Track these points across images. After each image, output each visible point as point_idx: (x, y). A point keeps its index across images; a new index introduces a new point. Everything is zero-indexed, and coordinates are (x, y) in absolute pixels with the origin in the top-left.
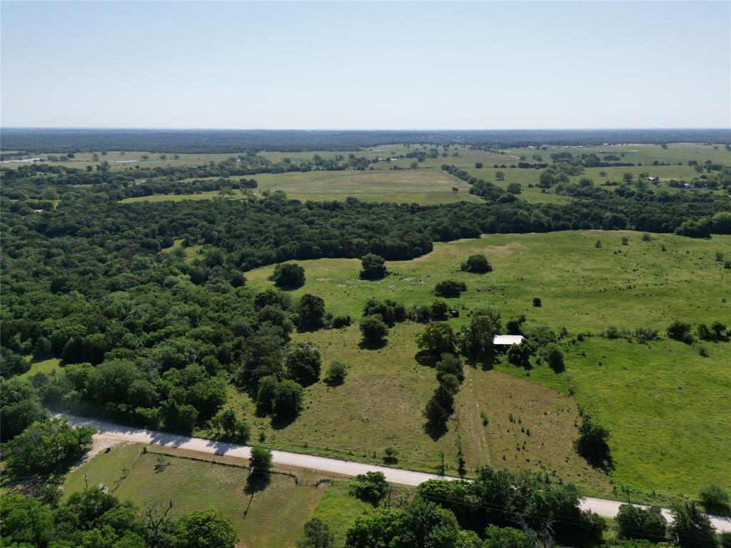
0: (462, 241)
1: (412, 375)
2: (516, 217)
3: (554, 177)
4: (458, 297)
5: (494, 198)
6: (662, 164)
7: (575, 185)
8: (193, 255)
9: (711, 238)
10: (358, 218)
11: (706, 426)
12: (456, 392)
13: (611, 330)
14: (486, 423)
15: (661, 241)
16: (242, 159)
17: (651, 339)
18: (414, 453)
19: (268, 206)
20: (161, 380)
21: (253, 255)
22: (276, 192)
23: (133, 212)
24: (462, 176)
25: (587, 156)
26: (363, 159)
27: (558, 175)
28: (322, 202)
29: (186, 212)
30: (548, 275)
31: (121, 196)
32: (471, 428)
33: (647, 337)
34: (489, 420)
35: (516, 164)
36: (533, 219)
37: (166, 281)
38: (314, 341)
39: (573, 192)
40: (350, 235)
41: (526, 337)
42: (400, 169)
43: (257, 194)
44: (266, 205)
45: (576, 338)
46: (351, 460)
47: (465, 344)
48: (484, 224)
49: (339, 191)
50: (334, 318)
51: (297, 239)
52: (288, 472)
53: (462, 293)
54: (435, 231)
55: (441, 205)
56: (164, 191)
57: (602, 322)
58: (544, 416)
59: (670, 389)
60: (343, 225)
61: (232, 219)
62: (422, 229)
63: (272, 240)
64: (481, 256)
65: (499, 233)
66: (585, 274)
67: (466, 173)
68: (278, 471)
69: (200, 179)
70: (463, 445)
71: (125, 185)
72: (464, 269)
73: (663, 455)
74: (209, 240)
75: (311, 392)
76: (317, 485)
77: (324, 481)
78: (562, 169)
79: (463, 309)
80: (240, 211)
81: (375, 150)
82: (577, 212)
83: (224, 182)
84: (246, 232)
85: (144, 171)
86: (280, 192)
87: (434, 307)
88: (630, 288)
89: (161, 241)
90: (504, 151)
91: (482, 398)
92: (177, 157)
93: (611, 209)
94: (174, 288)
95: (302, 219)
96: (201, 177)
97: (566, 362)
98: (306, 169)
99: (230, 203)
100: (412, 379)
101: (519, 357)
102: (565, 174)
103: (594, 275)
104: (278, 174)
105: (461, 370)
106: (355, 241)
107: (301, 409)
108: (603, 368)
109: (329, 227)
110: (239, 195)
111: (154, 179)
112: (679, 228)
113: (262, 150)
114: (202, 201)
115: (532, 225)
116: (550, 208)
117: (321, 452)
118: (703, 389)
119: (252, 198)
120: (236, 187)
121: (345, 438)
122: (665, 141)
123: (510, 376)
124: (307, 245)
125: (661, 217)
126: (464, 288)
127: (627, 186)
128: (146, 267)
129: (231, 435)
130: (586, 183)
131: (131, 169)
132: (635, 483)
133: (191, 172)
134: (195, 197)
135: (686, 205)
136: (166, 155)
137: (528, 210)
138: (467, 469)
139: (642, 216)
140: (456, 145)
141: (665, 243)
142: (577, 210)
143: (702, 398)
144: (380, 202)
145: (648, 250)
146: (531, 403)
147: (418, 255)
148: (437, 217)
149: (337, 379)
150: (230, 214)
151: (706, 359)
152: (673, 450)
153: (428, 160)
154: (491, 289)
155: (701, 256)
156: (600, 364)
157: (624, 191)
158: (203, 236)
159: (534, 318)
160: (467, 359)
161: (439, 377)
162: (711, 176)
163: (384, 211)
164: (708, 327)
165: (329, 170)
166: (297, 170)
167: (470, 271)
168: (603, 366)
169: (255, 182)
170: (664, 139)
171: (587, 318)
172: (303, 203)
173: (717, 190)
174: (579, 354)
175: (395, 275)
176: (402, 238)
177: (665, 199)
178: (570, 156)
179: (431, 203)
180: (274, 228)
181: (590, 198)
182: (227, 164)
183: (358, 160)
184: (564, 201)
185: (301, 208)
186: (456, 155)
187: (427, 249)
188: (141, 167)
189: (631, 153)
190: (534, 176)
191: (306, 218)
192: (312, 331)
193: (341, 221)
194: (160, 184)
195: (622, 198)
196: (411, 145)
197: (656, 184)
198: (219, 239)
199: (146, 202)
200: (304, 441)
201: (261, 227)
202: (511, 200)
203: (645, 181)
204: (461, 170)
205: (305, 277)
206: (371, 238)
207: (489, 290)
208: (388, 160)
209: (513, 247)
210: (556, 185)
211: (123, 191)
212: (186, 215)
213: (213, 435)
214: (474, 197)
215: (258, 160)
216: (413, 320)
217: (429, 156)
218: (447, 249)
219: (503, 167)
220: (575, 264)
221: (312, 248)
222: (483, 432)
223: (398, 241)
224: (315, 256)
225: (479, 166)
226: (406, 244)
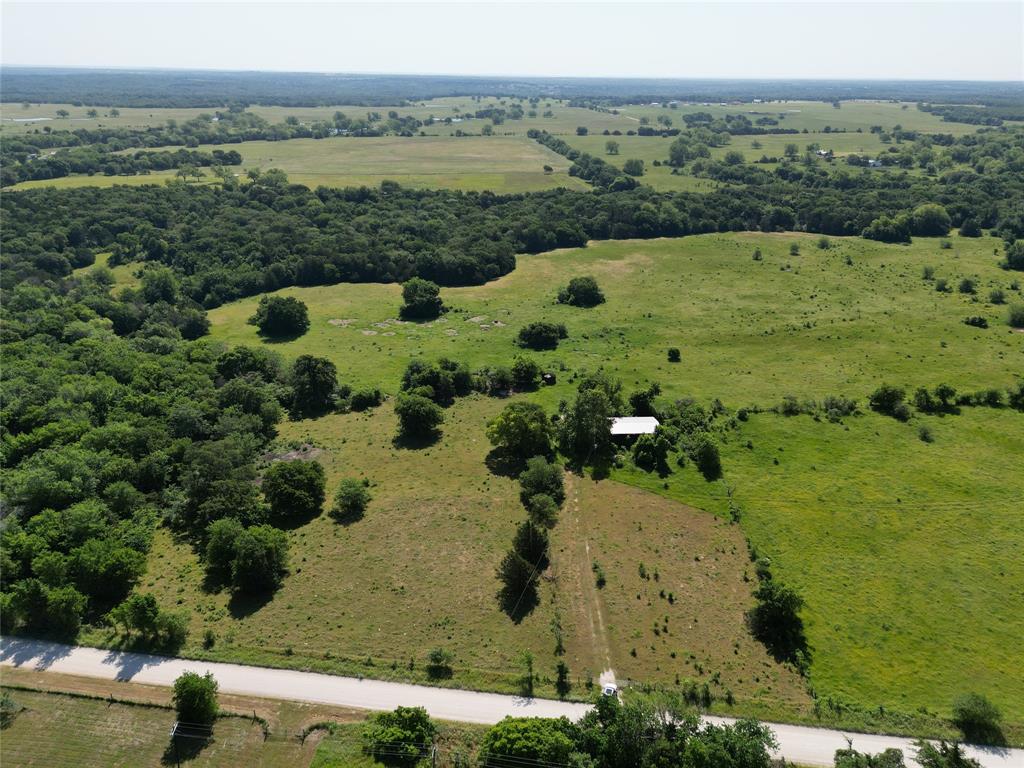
0: (559, 251)
1: (480, 497)
2: (637, 213)
3: (690, 149)
4: (554, 349)
5: (605, 182)
6: (836, 131)
7: (720, 162)
8: (127, 279)
9: (910, 242)
10: (398, 216)
11: (947, 570)
12: (551, 524)
13: (787, 401)
14: (601, 583)
15: (844, 249)
16: (221, 117)
17: (847, 414)
18: (481, 652)
19: (255, 195)
20: (22, 535)
21: (224, 280)
22: (271, 171)
23: (26, 207)
24: (558, 147)
25: (733, 118)
26: (410, 118)
27: (695, 146)
28: (343, 189)
29: (116, 207)
30: (689, 309)
31: (13, 178)
32: (578, 594)
33: (841, 411)
34: (607, 577)
35: (636, 130)
36: (662, 216)
37: (66, 332)
38: (316, 437)
39: (717, 173)
40: (385, 244)
41: (660, 419)
42: (465, 135)
43: (240, 175)
44: (251, 194)
45: (735, 416)
46: (370, 677)
47: (566, 437)
48: (592, 225)
49: (371, 170)
50: (354, 394)
51: (299, 252)
52: (250, 713)
53: (560, 341)
54: (520, 237)
55: (528, 194)
56: (87, 169)
57: (771, 387)
58: (694, 564)
59: (883, 502)
60: (375, 228)
61: (194, 218)
62: (499, 233)
63: (258, 254)
64: (588, 280)
65: (615, 238)
66: (743, 304)
67: (563, 143)
68: (234, 711)
69: (148, 150)
70: (565, 632)
71: (22, 159)
72: (562, 299)
73: (887, 629)
74: (155, 254)
75: (305, 540)
76: (302, 739)
77: (317, 727)
78: (699, 136)
79: (563, 369)
80: (208, 204)
81: (428, 104)
82: (725, 204)
83: (187, 155)
84: (215, 240)
85: (56, 136)
86: (275, 172)
87: (517, 370)
88: (809, 327)
89: (72, 255)
90: (618, 110)
91: (595, 534)
92: (115, 113)
93: (773, 200)
94: (76, 346)
95: (310, 217)
96: (152, 146)
97: (723, 461)
98: (321, 134)
99: (192, 190)
100: (479, 504)
101: (651, 456)
102: (705, 146)
103: (754, 306)
104: (277, 143)
105: (559, 484)
106: (394, 254)
107: (284, 573)
108: (780, 469)
109: (352, 230)
110: (209, 177)
111: (72, 150)
112: (868, 229)
113: (255, 103)
114: (146, 188)
115: (661, 226)
116: (686, 199)
117: (317, 662)
118: (933, 501)
119: (229, 183)
120: (206, 163)
121: (361, 629)
122: (837, 97)
123: (636, 490)
124: (314, 262)
125: (842, 211)
126: (562, 333)
127: (792, 164)
128: (36, 305)
129: (152, 636)
130: (734, 159)
131: (37, 132)
132: (847, 688)
133: (135, 138)
134: (137, 180)
135: (875, 192)
136: (99, 109)
137: (654, 201)
138: (572, 681)
139: (817, 210)
140: (548, 99)
141: (851, 253)
142: (725, 202)
143: (934, 517)
144: (434, 190)
145: (827, 263)
146: (672, 539)
147: (493, 276)
148: (521, 214)
149: (352, 510)
150: (193, 208)
151: (931, 445)
152: (900, 620)
153: (507, 122)
154: (604, 334)
155: (902, 271)
156: (776, 463)
157: (787, 172)
158: (145, 247)
159: (670, 383)
160: (568, 461)
161: (525, 498)
162: (903, 149)
163: (440, 204)
164: (929, 392)
165: (357, 135)
166: (308, 135)
167: (572, 304)
168: (781, 465)
169: (238, 156)
170: (834, 94)
171: (749, 380)
172: (313, 189)
173: (912, 169)
174: (743, 446)
175: (456, 311)
176: (466, 248)
177: (845, 184)
178: (709, 118)
179: (512, 191)
180: (262, 233)
181: (740, 182)
182: (195, 125)
183: (401, 120)
184: (706, 187)
185: (309, 199)
186: (548, 114)
187: (506, 267)
188: (53, 128)
189: (791, 114)
190: (662, 148)
191: (315, 215)
192: (314, 417)
193: (372, 221)
194: (80, 158)
195: (785, 182)
196: (482, 99)
197: (829, 160)
198: (172, 253)
199: (50, 190)
200: (287, 641)
201: (241, 232)
202: (630, 186)
203: (814, 156)
204: (556, 138)
205: (310, 318)
206: (418, 249)
207: (602, 336)
208: (449, 120)
209: (634, 261)
210: (694, 163)
211: (16, 169)
212: (116, 211)
213: (117, 639)
214: (577, 180)
215: (246, 119)
216: (484, 393)
217: (509, 116)
218: (537, 266)
219: (617, 133)
220: (725, 288)
221: (323, 268)
222: (597, 602)
223: (462, 256)
224: (330, 280)
225: (582, 132)
226: (473, 260)
